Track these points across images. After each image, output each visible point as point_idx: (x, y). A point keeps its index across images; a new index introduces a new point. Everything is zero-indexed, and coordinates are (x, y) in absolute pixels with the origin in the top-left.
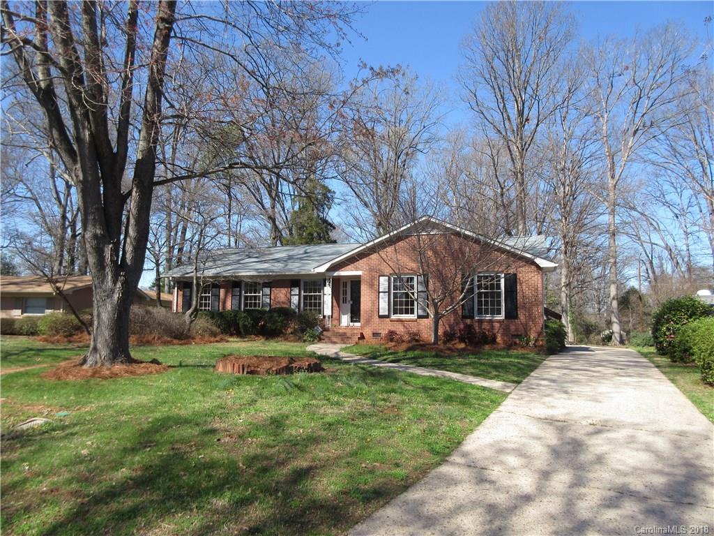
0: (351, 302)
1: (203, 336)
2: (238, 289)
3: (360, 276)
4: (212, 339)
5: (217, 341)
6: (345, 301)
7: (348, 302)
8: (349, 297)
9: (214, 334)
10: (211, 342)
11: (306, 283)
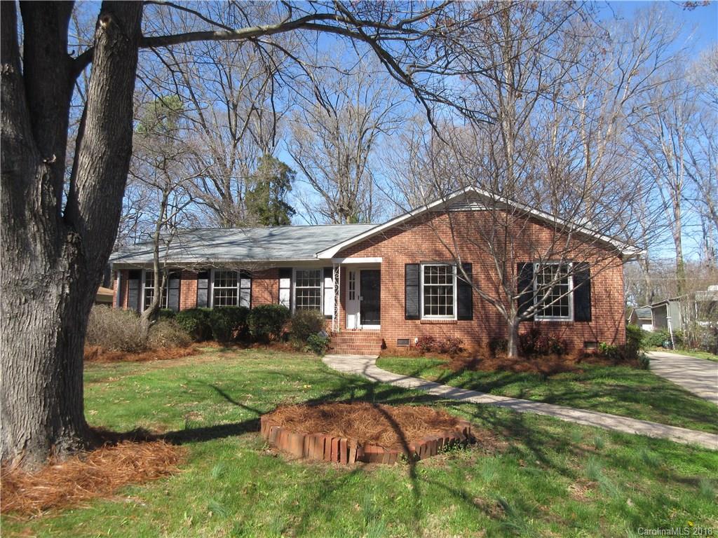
0: (361, 298)
1: (168, 347)
2: (207, 281)
3: (380, 263)
4: (182, 351)
5: (189, 354)
6: (352, 297)
7: (356, 298)
8: (358, 291)
9: (184, 344)
10: (181, 356)
11: (299, 274)
